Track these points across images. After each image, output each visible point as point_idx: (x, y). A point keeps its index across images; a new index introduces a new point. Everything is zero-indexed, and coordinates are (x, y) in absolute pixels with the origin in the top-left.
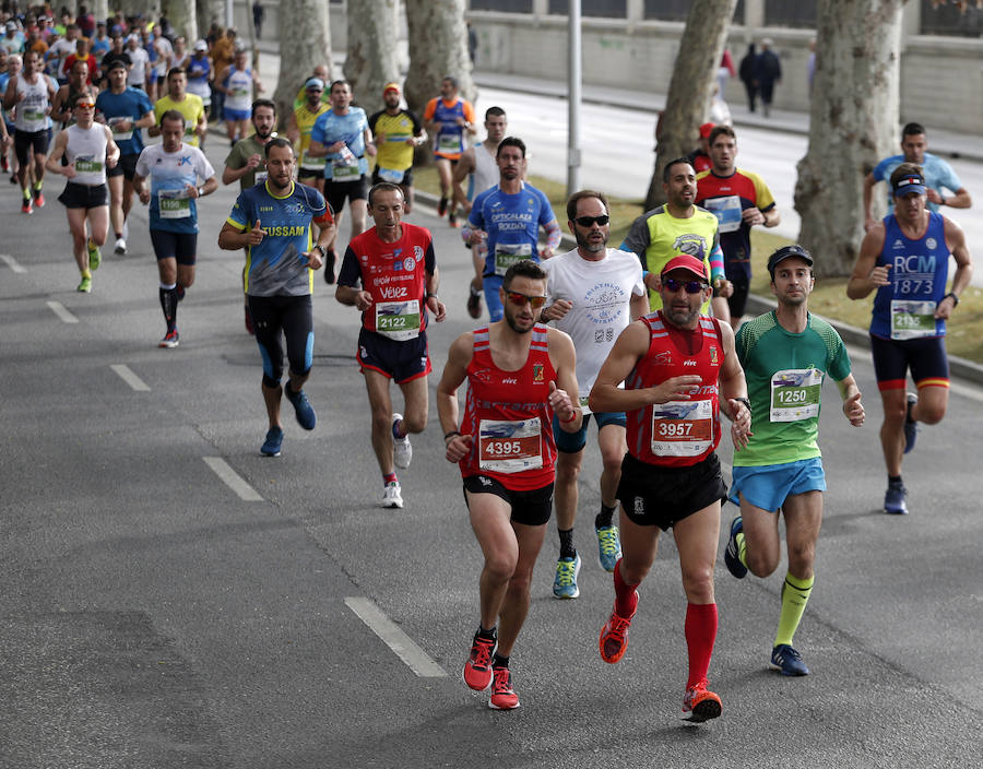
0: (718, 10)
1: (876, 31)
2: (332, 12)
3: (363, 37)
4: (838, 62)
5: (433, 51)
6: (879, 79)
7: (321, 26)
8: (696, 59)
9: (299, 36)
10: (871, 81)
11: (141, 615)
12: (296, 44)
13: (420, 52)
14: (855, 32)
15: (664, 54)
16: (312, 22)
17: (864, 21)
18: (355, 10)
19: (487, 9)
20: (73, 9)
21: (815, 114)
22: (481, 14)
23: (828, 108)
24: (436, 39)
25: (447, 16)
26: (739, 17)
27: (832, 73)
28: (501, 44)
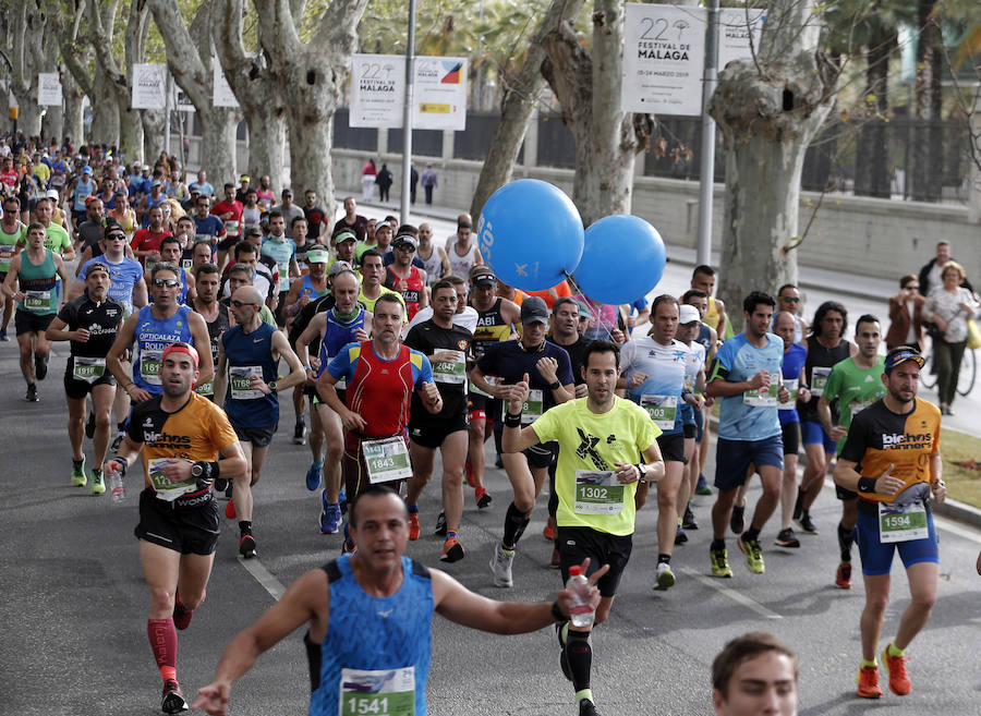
0: (508, 153)
1: (617, 172)
2: (238, 146)
3: (259, 164)
4: (590, 193)
5: (308, 174)
6: (618, 205)
7: (230, 156)
8: (490, 187)
9: (215, 162)
10: (612, 207)
11: (96, 563)
12: (212, 167)
13: (299, 175)
14: (602, 172)
15: (468, 181)
16: (224, 152)
17: (608, 166)
18: (255, 145)
19: (345, 147)
20: (60, 139)
22: (336, 150)
24: (311, 169)
25: (318, 152)
26: (521, 160)
27: (585, 200)
28: (353, 173)
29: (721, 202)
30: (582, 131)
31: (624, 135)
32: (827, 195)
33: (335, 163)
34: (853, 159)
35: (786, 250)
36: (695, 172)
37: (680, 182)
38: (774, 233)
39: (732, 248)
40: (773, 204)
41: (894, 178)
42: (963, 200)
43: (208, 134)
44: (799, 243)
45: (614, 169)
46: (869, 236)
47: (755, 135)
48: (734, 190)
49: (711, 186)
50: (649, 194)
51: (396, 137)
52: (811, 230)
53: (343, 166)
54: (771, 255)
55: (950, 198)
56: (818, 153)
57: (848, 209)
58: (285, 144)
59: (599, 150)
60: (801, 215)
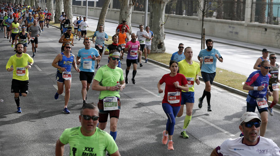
0: (107, 6)
2: (54, 5)
3: (58, 8)
4: (123, 14)
6: (129, 16)
7: (52, 7)
8: (103, 13)
10: (127, 16)
13: (65, 10)
14: (125, 10)
15: (99, 12)
18: (57, 5)
21: (119, 21)
22: (73, 6)
23: (121, 20)
24: (68, 9)
25: (69, 6)
26: (109, 7)
27: (122, 15)
29: (149, 16)
30: (121, 1)
31: (130, 2)
32: (170, 15)
33: (73, 8)
34: (175, 7)
35: (162, 25)
36: (144, 10)
37: (141, 12)
38: (159, 22)
39: (151, 25)
40: (160, 16)
41: (183, 11)
42: (197, 16)
43: (48, 2)
44: (165, 24)
45: (128, 9)
46: (178, 23)
47: (156, 2)
48: (152, 13)
49: (147, 13)
50: (135, 14)
51: (85, 3)
52: (167, 21)
53: (74, 9)
54: (159, 26)
55: (195, 15)
56: (168, 6)
57: (174, 17)
58: (63, 4)
59: (125, 5)
60: (165, 18)
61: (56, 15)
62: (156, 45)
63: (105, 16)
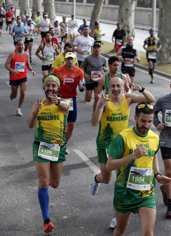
0: (101, 2)
2: (30, 1)
3: (35, 6)
5: (48, 8)
6: (130, 15)
7: (27, 4)
8: (96, 11)
9: (24, 6)
10: (129, 15)
14: (126, 6)
19: (58, 1)
21: (118, 21)
22: (56, 2)
23: (121, 20)
24: (49, 6)
25: (51, 2)
26: (104, 3)
27: (122, 13)
29: (158, 14)
33: (55, 5)
36: (151, 5)
37: (147, 8)
39: (161, 25)
45: (129, 5)
48: (161, 10)
49: (155, 9)
53: (57, 6)
61: (33, 14)
62: (168, 52)
63: (99, 16)
